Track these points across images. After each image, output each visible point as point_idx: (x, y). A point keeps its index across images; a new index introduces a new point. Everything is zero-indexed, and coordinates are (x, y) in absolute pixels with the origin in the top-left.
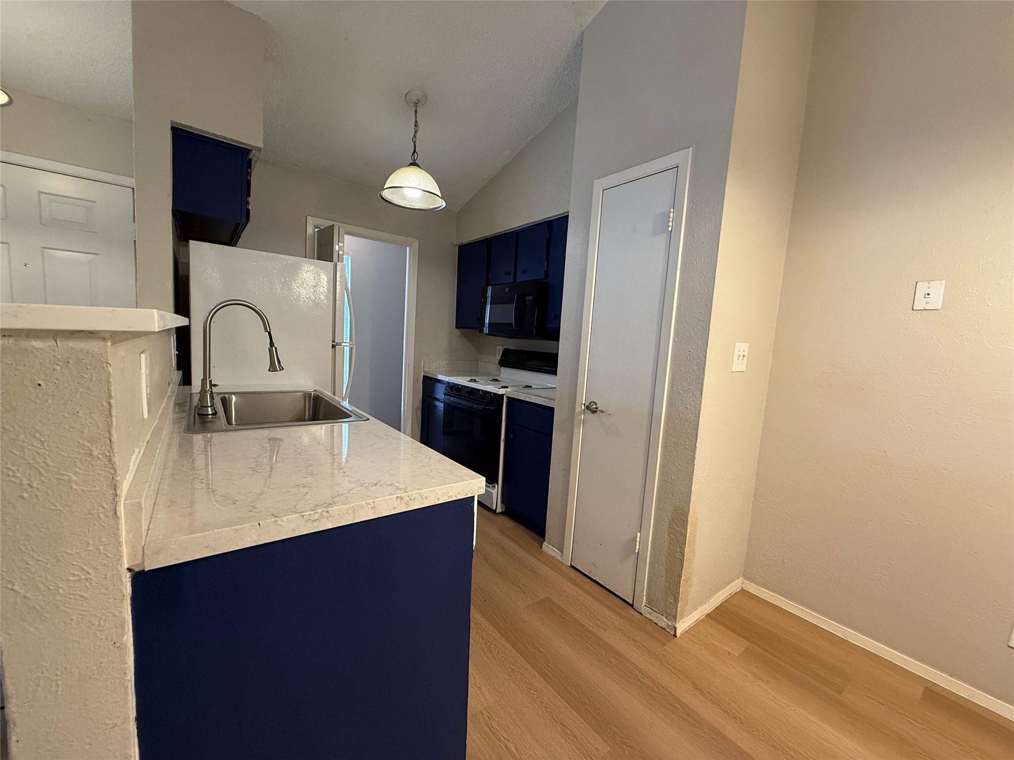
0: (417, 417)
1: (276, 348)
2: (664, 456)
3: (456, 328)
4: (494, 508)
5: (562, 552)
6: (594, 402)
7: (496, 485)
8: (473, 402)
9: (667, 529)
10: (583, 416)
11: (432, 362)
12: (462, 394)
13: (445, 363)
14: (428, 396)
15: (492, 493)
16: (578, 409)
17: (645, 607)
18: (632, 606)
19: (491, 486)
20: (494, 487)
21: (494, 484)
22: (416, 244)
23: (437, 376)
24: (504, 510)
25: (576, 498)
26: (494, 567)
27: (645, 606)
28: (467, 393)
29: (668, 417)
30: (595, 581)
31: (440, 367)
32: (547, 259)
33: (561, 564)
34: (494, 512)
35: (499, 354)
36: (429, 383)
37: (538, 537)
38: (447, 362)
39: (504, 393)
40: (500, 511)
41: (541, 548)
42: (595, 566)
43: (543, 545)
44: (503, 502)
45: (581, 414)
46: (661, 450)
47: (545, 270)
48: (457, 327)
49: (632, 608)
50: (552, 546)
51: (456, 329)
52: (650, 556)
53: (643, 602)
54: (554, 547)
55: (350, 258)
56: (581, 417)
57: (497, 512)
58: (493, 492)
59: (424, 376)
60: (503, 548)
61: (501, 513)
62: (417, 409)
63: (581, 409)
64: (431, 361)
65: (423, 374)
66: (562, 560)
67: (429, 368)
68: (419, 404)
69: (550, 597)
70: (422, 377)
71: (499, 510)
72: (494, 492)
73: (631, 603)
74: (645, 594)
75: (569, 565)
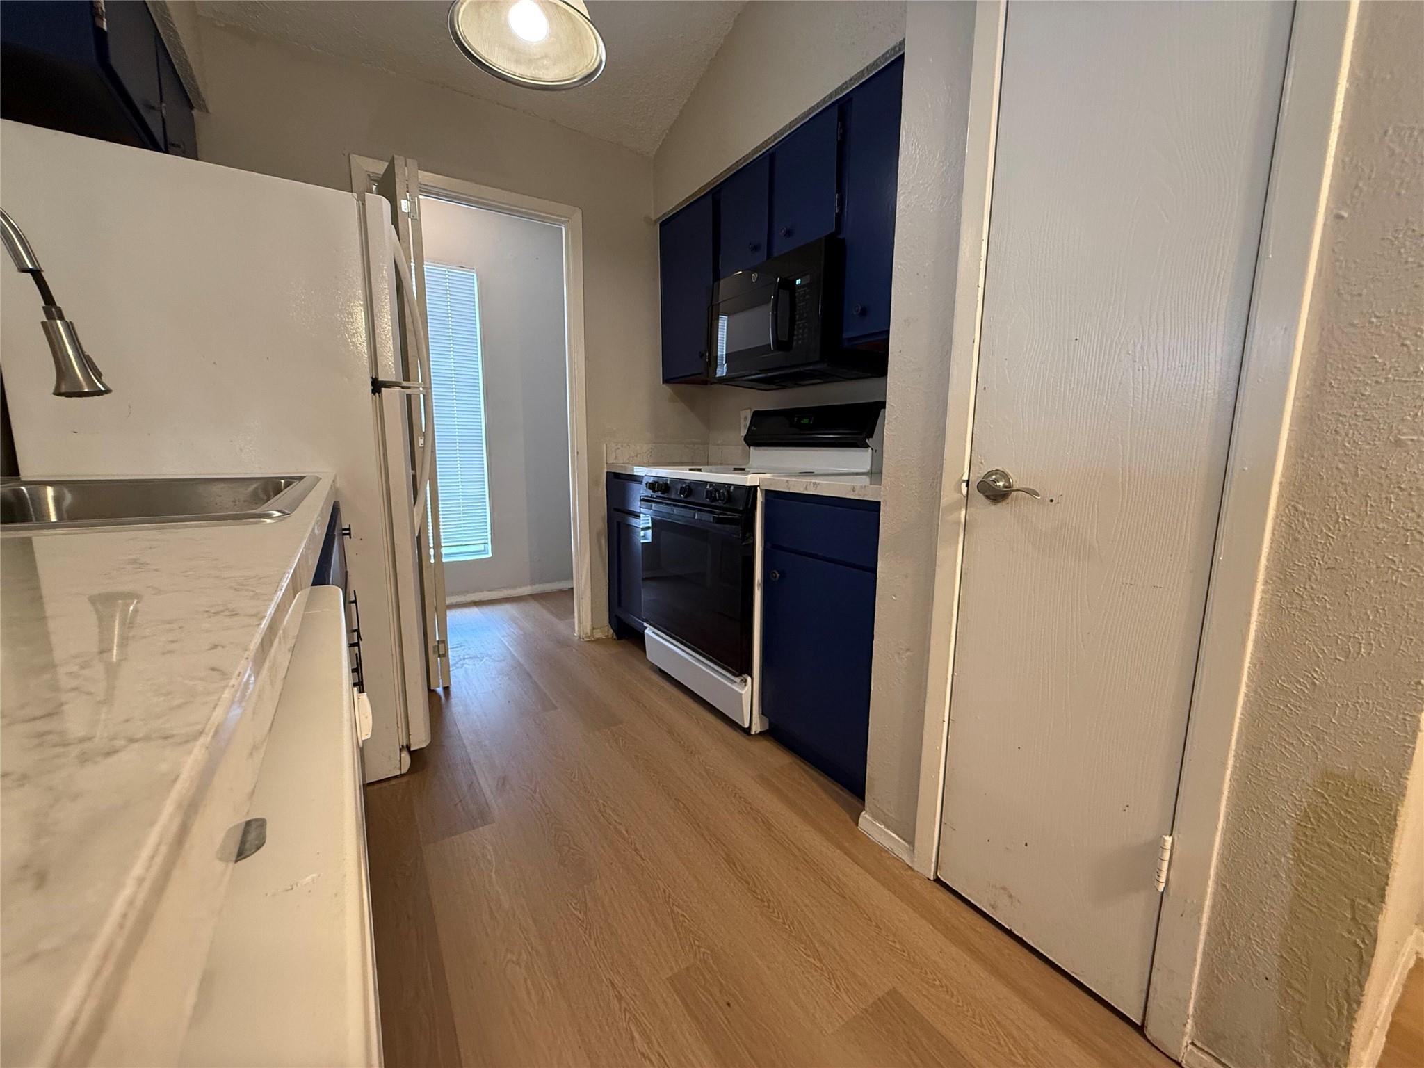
0: (600, 547)
1: (70, 328)
2: (1276, 611)
3: (663, 383)
4: (746, 725)
5: (913, 846)
6: (996, 472)
7: (749, 679)
8: (694, 509)
9: (1290, 839)
10: (963, 513)
11: (622, 446)
12: (673, 497)
13: (646, 448)
14: (616, 510)
15: (741, 694)
16: (949, 495)
17: (1190, 1047)
18: (1140, 1029)
19: (738, 680)
20: (746, 681)
21: (745, 676)
22: (578, 217)
23: (633, 470)
24: (767, 727)
25: (946, 719)
26: (748, 883)
27: (1193, 1043)
28: (681, 494)
29: (1295, 491)
30: (1010, 933)
31: (637, 456)
32: (840, 189)
33: (910, 872)
34: (747, 731)
35: (745, 426)
36: (618, 483)
37: (845, 795)
38: (650, 446)
39: (758, 484)
40: (759, 731)
41: (857, 824)
42: (1011, 896)
43: (861, 819)
44: (764, 712)
45: (961, 509)
46: (1264, 592)
47: (836, 214)
48: (665, 381)
49: (1141, 1039)
50: (884, 823)
51: (664, 385)
52: (1213, 907)
53: (1183, 1034)
54: (888, 827)
55: (475, 275)
56: (960, 514)
57: (753, 733)
58: (743, 692)
59: (607, 472)
60: (768, 826)
61: (761, 734)
62: (599, 535)
63: (957, 496)
64: (619, 446)
65: (606, 470)
66: (913, 862)
67: (616, 458)
68: (602, 525)
69: (901, 990)
70: (605, 474)
71: (756, 728)
72: (745, 692)
73: (1139, 1024)
74: (1191, 1011)
75: (932, 878)
